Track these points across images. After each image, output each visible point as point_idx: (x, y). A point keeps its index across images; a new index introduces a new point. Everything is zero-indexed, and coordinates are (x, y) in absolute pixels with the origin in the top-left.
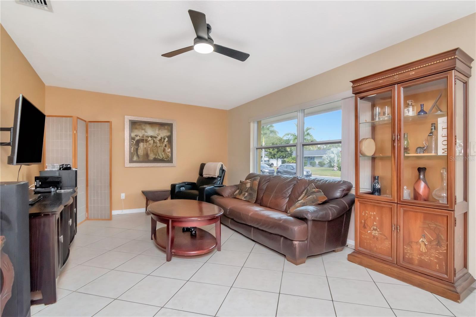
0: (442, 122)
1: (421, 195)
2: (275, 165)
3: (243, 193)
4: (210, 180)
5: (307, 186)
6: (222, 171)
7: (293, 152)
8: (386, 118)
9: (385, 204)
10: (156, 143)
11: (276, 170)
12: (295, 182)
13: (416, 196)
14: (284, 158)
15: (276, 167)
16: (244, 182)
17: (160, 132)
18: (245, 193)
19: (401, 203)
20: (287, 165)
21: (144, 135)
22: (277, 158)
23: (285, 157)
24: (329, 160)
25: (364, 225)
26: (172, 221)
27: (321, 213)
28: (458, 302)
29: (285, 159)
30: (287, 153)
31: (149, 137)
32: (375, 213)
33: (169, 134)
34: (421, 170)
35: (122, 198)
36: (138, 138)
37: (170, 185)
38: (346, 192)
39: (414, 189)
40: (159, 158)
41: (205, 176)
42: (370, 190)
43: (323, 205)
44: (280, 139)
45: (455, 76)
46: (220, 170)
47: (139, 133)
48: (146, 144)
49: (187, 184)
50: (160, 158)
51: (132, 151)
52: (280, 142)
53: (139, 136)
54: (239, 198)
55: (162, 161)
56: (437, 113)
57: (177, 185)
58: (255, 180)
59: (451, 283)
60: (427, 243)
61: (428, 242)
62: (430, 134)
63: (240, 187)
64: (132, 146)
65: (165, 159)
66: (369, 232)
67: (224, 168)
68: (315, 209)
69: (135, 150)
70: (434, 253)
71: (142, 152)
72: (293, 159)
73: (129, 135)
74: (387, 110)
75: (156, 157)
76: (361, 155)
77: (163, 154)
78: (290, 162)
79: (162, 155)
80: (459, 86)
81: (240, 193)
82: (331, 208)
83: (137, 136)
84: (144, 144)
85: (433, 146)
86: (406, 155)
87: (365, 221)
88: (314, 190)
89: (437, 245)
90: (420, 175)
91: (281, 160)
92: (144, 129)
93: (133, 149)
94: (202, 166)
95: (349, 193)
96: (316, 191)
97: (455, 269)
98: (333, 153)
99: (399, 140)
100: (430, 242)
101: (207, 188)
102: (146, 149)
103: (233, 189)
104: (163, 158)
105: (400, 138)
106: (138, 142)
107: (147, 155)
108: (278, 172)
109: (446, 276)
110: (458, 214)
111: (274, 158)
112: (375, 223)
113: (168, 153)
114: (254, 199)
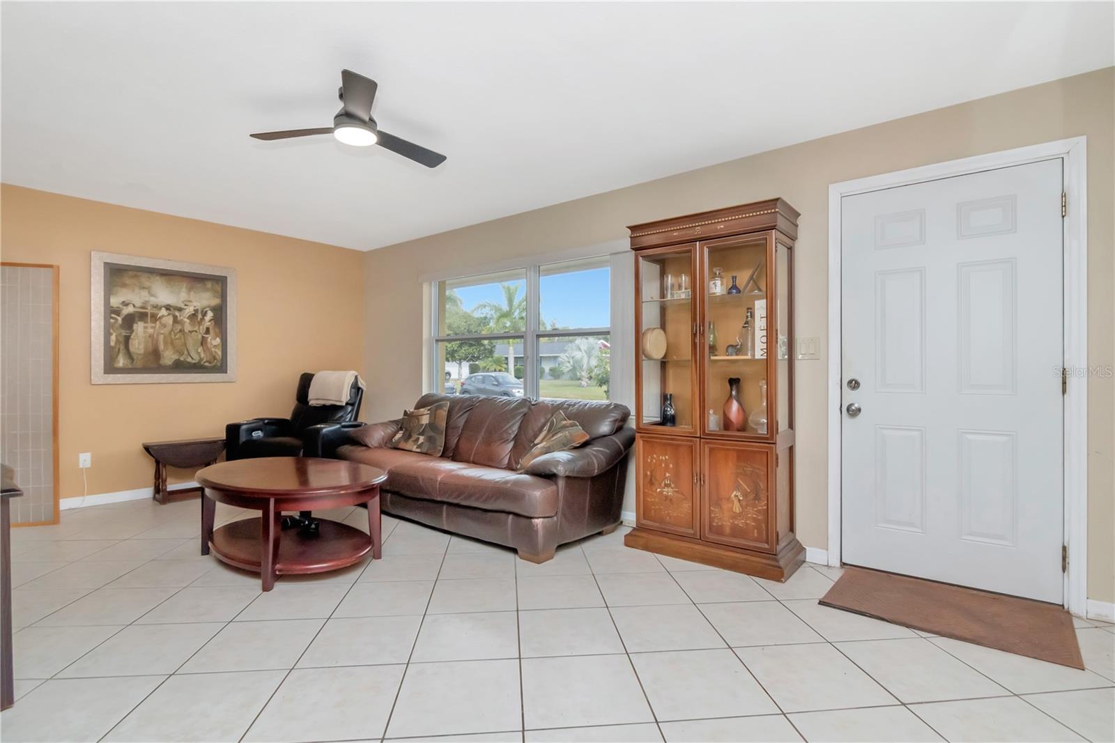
0: (760, 306)
1: (732, 422)
2: (454, 375)
3: (415, 436)
4: (329, 412)
5: (550, 416)
6: (357, 389)
7: (494, 346)
8: (683, 295)
9: (682, 440)
10: (181, 322)
11: (458, 388)
12: (525, 410)
13: (727, 424)
14: (477, 360)
15: (458, 380)
16: (414, 414)
17: (192, 296)
18: (417, 436)
19: (706, 436)
20: (484, 377)
21: (146, 302)
22: (460, 360)
23: (478, 358)
24: (572, 364)
25: (651, 480)
26: (276, 502)
27: (580, 463)
28: (781, 582)
29: (477, 363)
30: (482, 348)
31: (161, 308)
32: (667, 457)
33: (216, 302)
34: (734, 382)
35: (81, 466)
36: (130, 309)
37: (225, 427)
38: (621, 423)
39: (724, 413)
40: (189, 360)
41: (313, 401)
42: (659, 419)
43: (582, 449)
44: (467, 317)
45: (776, 239)
46: (351, 388)
47: (132, 298)
48: (154, 325)
49: (268, 424)
50: (194, 361)
51: (112, 344)
52: (466, 322)
53: (131, 305)
54: (406, 449)
55: (197, 368)
56: (752, 294)
57: (244, 427)
58: (440, 407)
59: (772, 555)
60: (741, 498)
61: (743, 496)
62: (745, 324)
63: (406, 424)
64: (112, 331)
65: (207, 364)
66: (659, 490)
67: (362, 384)
68: (570, 457)
69: (121, 339)
70: (751, 513)
71: (142, 346)
72: (495, 362)
73: (103, 302)
74: (684, 279)
75: (182, 359)
76: (644, 358)
77: (200, 350)
78: (488, 369)
79: (199, 354)
80: (782, 252)
81: (407, 437)
82: (595, 453)
83: (126, 304)
84: (146, 325)
85: (750, 344)
86: (713, 358)
87: (651, 472)
88: (564, 422)
89: (755, 499)
90: (731, 390)
91: (468, 364)
92: (148, 289)
93: (116, 336)
94: (306, 380)
95: (625, 426)
96: (568, 425)
97: (778, 533)
98: (580, 350)
99: (702, 334)
100: (745, 495)
101: (324, 430)
102: (153, 337)
103: (390, 430)
104: (201, 359)
105: (703, 330)
106: (129, 321)
107: (155, 354)
108: (464, 392)
109: (766, 546)
110: (781, 449)
111: (454, 359)
112: (667, 475)
113: (213, 350)
114: (439, 448)
